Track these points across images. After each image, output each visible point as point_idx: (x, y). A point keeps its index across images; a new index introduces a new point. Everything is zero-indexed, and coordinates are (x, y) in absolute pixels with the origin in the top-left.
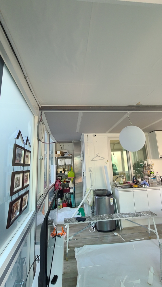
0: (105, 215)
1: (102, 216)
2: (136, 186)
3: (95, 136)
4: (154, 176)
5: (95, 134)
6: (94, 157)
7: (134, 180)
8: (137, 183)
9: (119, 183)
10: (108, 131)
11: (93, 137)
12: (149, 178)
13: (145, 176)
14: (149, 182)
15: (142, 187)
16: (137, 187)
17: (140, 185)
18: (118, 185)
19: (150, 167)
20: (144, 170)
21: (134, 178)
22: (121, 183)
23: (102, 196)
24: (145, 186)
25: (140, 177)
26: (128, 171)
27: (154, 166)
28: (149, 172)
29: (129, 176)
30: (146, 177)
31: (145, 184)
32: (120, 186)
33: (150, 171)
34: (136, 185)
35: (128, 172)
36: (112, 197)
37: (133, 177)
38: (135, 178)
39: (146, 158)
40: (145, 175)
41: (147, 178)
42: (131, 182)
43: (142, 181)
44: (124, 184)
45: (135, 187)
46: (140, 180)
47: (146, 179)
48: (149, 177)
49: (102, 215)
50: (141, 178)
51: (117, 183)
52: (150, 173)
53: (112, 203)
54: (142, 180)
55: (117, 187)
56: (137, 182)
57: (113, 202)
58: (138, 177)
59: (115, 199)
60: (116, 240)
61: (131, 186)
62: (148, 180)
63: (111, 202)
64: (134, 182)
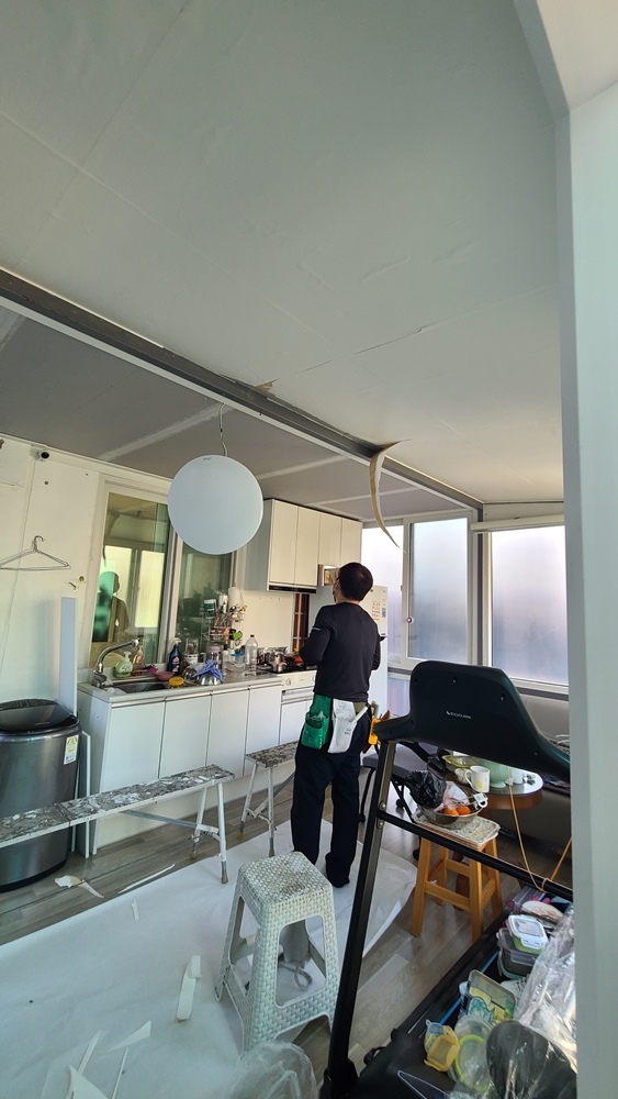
0: (31, 814)
1: (19, 820)
2: (180, 681)
3: (45, 455)
4: (239, 647)
5: (42, 448)
6: (16, 552)
7: (171, 659)
8: (183, 670)
9: (115, 673)
10: (114, 454)
11: (31, 458)
12: (226, 652)
13: (213, 648)
14: (221, 666)
15: (198, 683)
16: (182, 686)
17: (192, 679)
18: (109, 682)
19: (235, 616)
20: (213, 624)
21: (173, 652)
22: (121, 670)
23: (27, 731)
24: (207, 680)
25: (196, 651)
26: (156, 625)
27: (245, 615)
28: (227, 632)
29: (154, 647)
30: (216, 649)
31: (209, 674)
32: (115, 686)
33: (232, 631)
34: (178, 678)
35: (155, 632)
36: (77, 729)
37: (169, 650)
38: (176, 654)
39: (225, 585)
40: (212, 644)
41: (217, 652)
42: (160, 666)
43: (202, 665)
44: (133, 674)
45: (175, 687)
46: (193, 660)
47: (215, 655)
48: (225, 649)
49: (16, 817)
50: (199, 651)
51: (107, 672)
52: (231, 638)
53: (71, 754)
54: (200, 660)
55: (102, 687)
56: (184, 665)
57: (75, 752)
58: (190, 648)
59: (89, 738)
60: (65, 908)
61: (159, 681)
62: (221, 658)
63: (67, 754)
64: (170, 667)
